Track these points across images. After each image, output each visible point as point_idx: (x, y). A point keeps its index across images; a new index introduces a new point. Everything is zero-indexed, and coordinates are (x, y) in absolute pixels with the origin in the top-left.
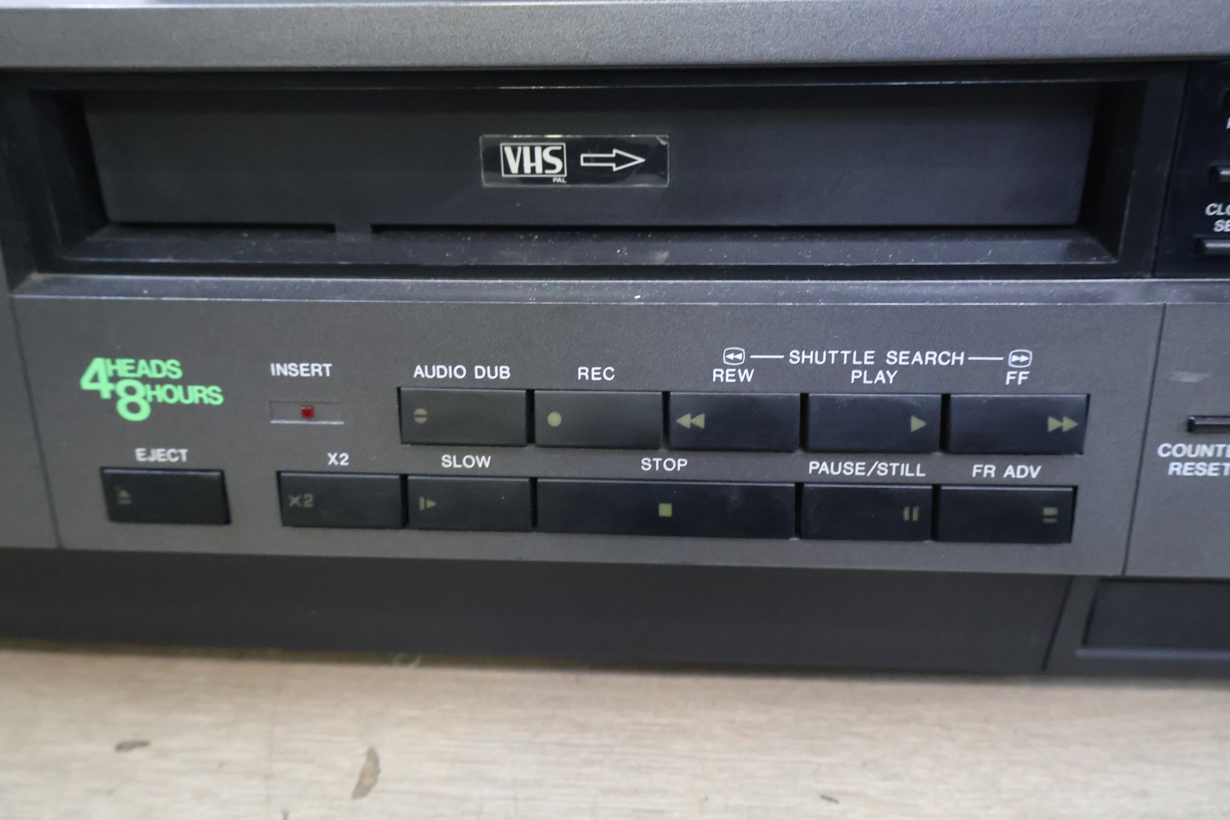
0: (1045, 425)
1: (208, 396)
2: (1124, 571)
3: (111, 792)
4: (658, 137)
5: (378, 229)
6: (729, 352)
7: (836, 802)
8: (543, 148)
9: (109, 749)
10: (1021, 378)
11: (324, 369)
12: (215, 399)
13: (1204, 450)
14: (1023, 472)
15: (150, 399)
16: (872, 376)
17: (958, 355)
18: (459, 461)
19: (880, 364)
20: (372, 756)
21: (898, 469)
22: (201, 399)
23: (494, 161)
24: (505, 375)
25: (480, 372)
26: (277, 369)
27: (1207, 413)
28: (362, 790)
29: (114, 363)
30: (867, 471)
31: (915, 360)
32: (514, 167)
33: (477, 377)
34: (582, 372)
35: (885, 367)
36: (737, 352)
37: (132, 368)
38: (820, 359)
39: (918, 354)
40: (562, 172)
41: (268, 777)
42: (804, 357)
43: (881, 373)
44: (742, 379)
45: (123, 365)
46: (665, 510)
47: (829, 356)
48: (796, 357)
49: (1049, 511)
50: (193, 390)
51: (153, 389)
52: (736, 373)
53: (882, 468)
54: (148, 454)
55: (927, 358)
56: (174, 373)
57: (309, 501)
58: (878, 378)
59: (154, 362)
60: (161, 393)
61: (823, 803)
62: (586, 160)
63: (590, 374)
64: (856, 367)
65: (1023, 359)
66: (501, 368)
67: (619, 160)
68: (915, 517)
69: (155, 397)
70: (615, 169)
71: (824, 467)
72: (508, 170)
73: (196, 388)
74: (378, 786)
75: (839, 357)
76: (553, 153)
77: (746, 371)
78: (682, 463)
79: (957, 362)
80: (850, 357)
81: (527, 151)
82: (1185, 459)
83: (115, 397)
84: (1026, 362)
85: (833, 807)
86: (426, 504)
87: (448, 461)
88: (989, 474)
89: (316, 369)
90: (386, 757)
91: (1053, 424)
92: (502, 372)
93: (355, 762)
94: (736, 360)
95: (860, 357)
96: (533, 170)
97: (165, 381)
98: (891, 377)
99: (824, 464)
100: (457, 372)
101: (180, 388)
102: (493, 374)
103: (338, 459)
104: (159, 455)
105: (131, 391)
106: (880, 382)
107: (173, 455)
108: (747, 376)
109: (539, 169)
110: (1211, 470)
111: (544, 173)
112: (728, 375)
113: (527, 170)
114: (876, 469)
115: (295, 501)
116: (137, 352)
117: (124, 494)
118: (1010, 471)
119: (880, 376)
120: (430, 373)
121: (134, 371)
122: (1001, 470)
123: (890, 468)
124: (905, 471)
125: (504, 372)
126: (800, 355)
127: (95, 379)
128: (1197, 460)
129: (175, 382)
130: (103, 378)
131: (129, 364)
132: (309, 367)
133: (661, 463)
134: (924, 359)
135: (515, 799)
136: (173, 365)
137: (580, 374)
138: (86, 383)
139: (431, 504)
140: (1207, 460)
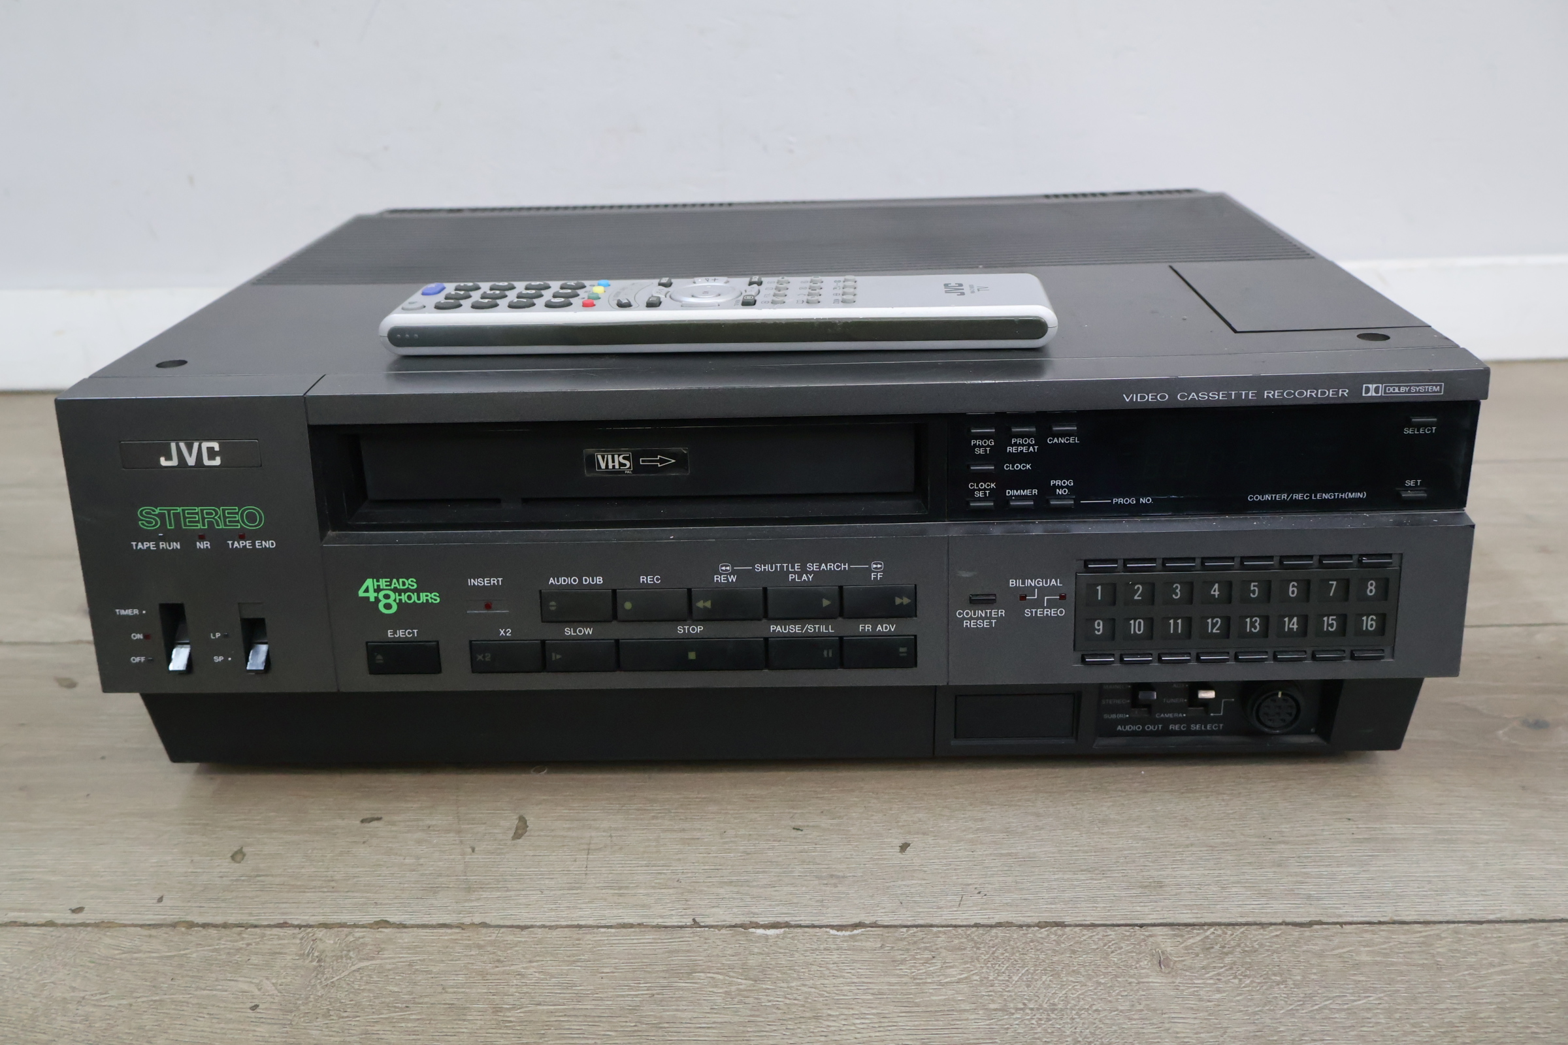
0: (894, 602)
1: (431, 598)
2: (948, 684)
3: (364, 842)
4: (682, 449)
5: (526, 501)
6: (722, 566)
7: (802, 830)
8: (619, 455)
9: (358, 822)
10: (879, 576)
11: (498, 581)
12: (436, 600)
13: (980, 613)
14: (886, 628)
15: (398, 601)
16: (800, 577)
17: (845, 565)
18: (575, 632)
19: (804, 570)
20: (522, 819)
21: (819, 628)
22: (427, 600)
23: (592, 462)
24: (600, 581)
25: (586, 580)
26: (472, 582)
27: (978, 593)
28: (518, 835)
29: (378, 581)
30: (802, 630)
31: (822, 568)
32: (603, 466)
33: (584, 583)
34: (642, 579)
35: (807, 573)
36: (726, 566)
37: (388, 583)
38: (772, 569)
39: (823, 565)
40: (630, 468)
41: (459, 832)
42: (763, 567)
43: (804, 575)
44: (730, 581)
45: (383, 583)
46: (692, 656)
47: (776, 567)
48: (759, 568)
49: (902, 650)
50: (423, 596)
51: (400, 595)
52: (727, 577)
53: (810, 628)
54: (395, 633)
55: (829, 567)
56: (413, 586)
57: (488, 657)
58: (803, 578)
59: (401, 580)
60: (404, 597)
61: (793, 831)
62: (643, 461)
63: (647, 580)
64: (791, 573)
65: (879, 566)
66: (598, 578)
67: (661, 461)
68: (830, 655)
69: (400, 600)
70: (659, 466)
71: (779, 629)
72: (599, 467)
73: (425, 594)
74: (527, 834)
75: (782, 567)
76: (624, 458)
77: (732, 576)
78: (700, 628)
79: (845, 568)
80: (787, 567)
81: (610, 457)
82: (971, 619)
83: (377, 600)
84: (881, 568)
85: (800, 832)
86: (556, 657)
87: (569, 632)
88: (868, 630)
89: (494, 581)
90: (531, 821)
91: (898, 601)
92: (598, 580)
93: (513, 822)
94: (726, 570)
95: (793, 567)
96: (614, 466)
97: (405, 591)
98: (811, 577)
99: (779, 626)
100: (572, 581)
101: (415, 594)
102: (593, 581)
103: (505, 632)
104: (400, 634)
105: (387, 597)
106: (805, 580)
107: (409, 633)
108: (733, 578)
109: (617, 467)
110: (986, 624)
111: (620, 468)
112: (722, 579)
113: (610, 467)
114: (807, 628)
115: (480, 657)
116: (391, 575)
117: (379, 657)
118: (879, 628)
119: (804, 577)
120: (558, 582)
121: (390, 585)
122: (874, 628)
123: (815, 628)
124: (823, 629)
125: (599, 580)
126: (761, 567)
127: (367, 590)
128: (978, 619)
129: (413, 591)
130: (371, 590)
131: (386, 582)
132: (490, 580)
133: (688, 629)
134: (827, 567)
135: (611, 836)
136: (412, 581)
137: (641, 580)
138: (361, 593)
139: (558, 657)
140: (981, 618)
